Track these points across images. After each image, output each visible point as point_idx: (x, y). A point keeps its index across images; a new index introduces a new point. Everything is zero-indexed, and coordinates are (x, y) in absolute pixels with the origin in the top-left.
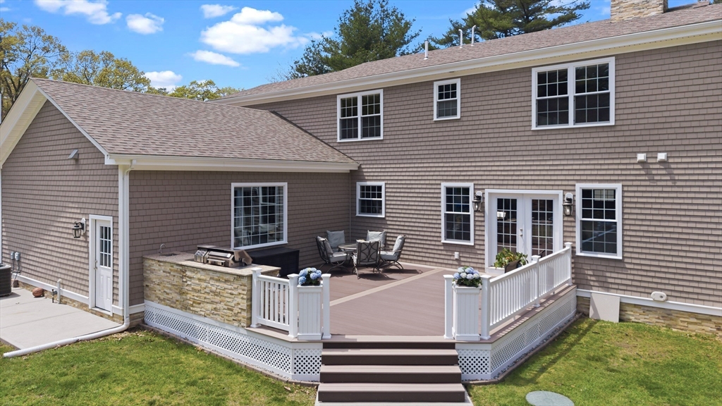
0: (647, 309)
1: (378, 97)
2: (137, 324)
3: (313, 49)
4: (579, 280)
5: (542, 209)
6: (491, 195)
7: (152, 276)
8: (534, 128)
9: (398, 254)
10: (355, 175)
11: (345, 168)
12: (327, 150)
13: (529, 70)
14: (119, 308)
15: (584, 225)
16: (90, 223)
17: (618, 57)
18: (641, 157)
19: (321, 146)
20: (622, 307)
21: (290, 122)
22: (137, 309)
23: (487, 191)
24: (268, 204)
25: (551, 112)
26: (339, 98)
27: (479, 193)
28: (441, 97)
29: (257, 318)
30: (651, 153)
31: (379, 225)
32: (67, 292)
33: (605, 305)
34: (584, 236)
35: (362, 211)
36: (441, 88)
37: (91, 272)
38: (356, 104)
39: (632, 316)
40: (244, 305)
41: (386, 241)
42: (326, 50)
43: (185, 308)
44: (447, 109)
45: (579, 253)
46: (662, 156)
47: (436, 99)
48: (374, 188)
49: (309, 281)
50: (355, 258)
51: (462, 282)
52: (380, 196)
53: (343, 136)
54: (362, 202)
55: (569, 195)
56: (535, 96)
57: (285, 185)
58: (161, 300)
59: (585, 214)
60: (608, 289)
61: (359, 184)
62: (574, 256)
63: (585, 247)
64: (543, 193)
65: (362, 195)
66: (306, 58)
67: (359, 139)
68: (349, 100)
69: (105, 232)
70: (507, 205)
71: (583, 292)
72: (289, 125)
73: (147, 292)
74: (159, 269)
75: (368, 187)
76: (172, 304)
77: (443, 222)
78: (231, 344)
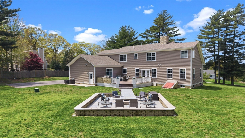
0: (159, 84)
1: (126, 55)
2: (96, 85)
3: (112, 37)
4: (152, 81)
5: (148, 72)
6: (142, 70)
7: (98, 80)
8: (147, 61)
9: (129, 78)
10: (122, 67)
11: (121, 66)
12: (118, 63)
13: (146, 53)
14: (94, 83)
15: (153, 74)
16: (89, 73)
17: (156, 52)
18: (159, 65)
19: (117, 62)
20: (157, 84)
21: (112, 58)
22: (96, 84)
23: (141, 69)
24: (108, 72)
25: (149, 59)
26: (120, 55)
27: (140, 70)
28: (135, 56)
29: (112, 83)
30: (160, 65)
31: (126, 75)
32: (84, 83)
33: (155, 84)
34: (153, 75)
35: (124, 73)
36: (135, 54)
37: (89, 80)
38: (122, 56)
39: (158, 85)
40: (111, 81)
41: (127, 77)
42: (115, 37)
43: (103, 83)
44: (136, 58)
45: (152, 78)
46: (161, 65)
47: (134, 56)
48: (125, 69)
49: (118, 78)
50: (122, 79)
51: (133, 78)
52: (126, 70)
53: (120, 61)
54: (124, 71)
55: (151, 70)
56: (147, 56)
57: (112, 69)
58: (99, 82)
59: (153, 72)
60: (155, 82)
61: (123, 69)
62: (151, 78)
63: (153, 77)
64: (148, 70)
65: (124, 70)
66: (111, 39)
67: (123, 61)
68: (121, 55)
69: (91, 74)
70: (144, 71)
71: (152, 83)
72: (112, 59)
73: (97, 81)
74: (99, 79)
75: (124, 69)
76: (101, 82)
77: (135, 74)
78: (109, 86)
